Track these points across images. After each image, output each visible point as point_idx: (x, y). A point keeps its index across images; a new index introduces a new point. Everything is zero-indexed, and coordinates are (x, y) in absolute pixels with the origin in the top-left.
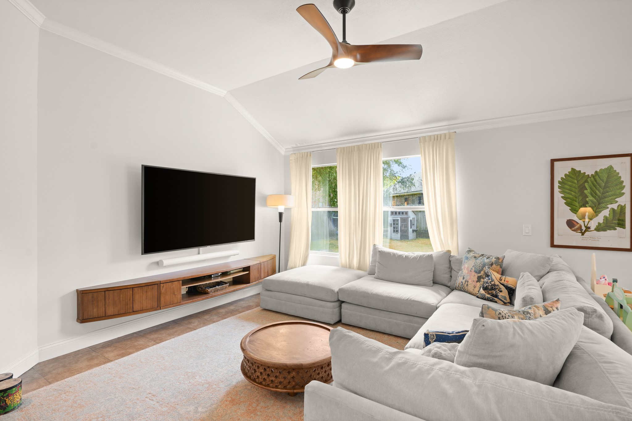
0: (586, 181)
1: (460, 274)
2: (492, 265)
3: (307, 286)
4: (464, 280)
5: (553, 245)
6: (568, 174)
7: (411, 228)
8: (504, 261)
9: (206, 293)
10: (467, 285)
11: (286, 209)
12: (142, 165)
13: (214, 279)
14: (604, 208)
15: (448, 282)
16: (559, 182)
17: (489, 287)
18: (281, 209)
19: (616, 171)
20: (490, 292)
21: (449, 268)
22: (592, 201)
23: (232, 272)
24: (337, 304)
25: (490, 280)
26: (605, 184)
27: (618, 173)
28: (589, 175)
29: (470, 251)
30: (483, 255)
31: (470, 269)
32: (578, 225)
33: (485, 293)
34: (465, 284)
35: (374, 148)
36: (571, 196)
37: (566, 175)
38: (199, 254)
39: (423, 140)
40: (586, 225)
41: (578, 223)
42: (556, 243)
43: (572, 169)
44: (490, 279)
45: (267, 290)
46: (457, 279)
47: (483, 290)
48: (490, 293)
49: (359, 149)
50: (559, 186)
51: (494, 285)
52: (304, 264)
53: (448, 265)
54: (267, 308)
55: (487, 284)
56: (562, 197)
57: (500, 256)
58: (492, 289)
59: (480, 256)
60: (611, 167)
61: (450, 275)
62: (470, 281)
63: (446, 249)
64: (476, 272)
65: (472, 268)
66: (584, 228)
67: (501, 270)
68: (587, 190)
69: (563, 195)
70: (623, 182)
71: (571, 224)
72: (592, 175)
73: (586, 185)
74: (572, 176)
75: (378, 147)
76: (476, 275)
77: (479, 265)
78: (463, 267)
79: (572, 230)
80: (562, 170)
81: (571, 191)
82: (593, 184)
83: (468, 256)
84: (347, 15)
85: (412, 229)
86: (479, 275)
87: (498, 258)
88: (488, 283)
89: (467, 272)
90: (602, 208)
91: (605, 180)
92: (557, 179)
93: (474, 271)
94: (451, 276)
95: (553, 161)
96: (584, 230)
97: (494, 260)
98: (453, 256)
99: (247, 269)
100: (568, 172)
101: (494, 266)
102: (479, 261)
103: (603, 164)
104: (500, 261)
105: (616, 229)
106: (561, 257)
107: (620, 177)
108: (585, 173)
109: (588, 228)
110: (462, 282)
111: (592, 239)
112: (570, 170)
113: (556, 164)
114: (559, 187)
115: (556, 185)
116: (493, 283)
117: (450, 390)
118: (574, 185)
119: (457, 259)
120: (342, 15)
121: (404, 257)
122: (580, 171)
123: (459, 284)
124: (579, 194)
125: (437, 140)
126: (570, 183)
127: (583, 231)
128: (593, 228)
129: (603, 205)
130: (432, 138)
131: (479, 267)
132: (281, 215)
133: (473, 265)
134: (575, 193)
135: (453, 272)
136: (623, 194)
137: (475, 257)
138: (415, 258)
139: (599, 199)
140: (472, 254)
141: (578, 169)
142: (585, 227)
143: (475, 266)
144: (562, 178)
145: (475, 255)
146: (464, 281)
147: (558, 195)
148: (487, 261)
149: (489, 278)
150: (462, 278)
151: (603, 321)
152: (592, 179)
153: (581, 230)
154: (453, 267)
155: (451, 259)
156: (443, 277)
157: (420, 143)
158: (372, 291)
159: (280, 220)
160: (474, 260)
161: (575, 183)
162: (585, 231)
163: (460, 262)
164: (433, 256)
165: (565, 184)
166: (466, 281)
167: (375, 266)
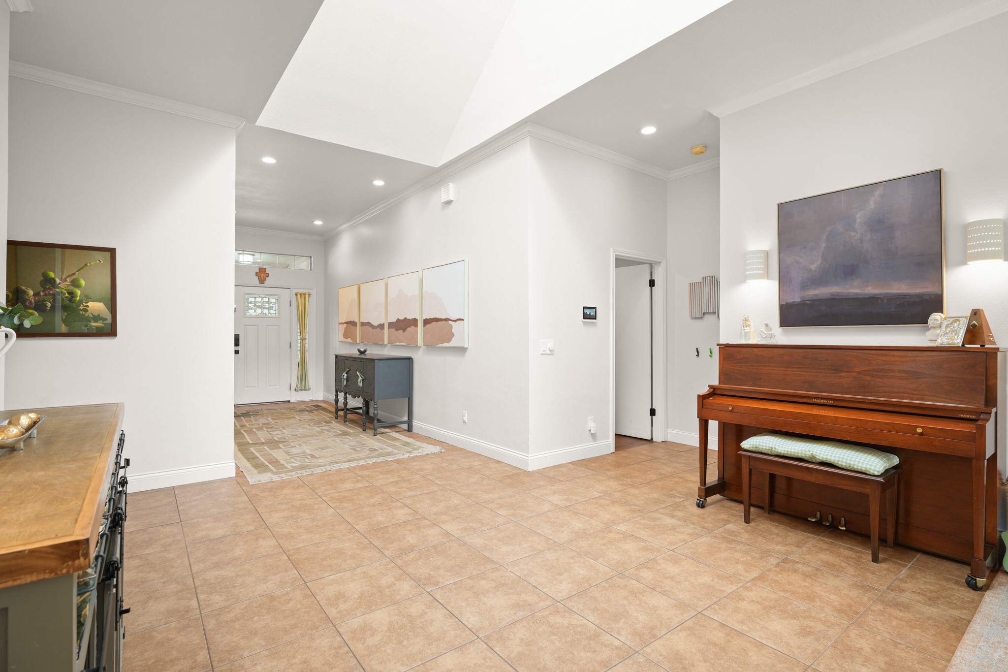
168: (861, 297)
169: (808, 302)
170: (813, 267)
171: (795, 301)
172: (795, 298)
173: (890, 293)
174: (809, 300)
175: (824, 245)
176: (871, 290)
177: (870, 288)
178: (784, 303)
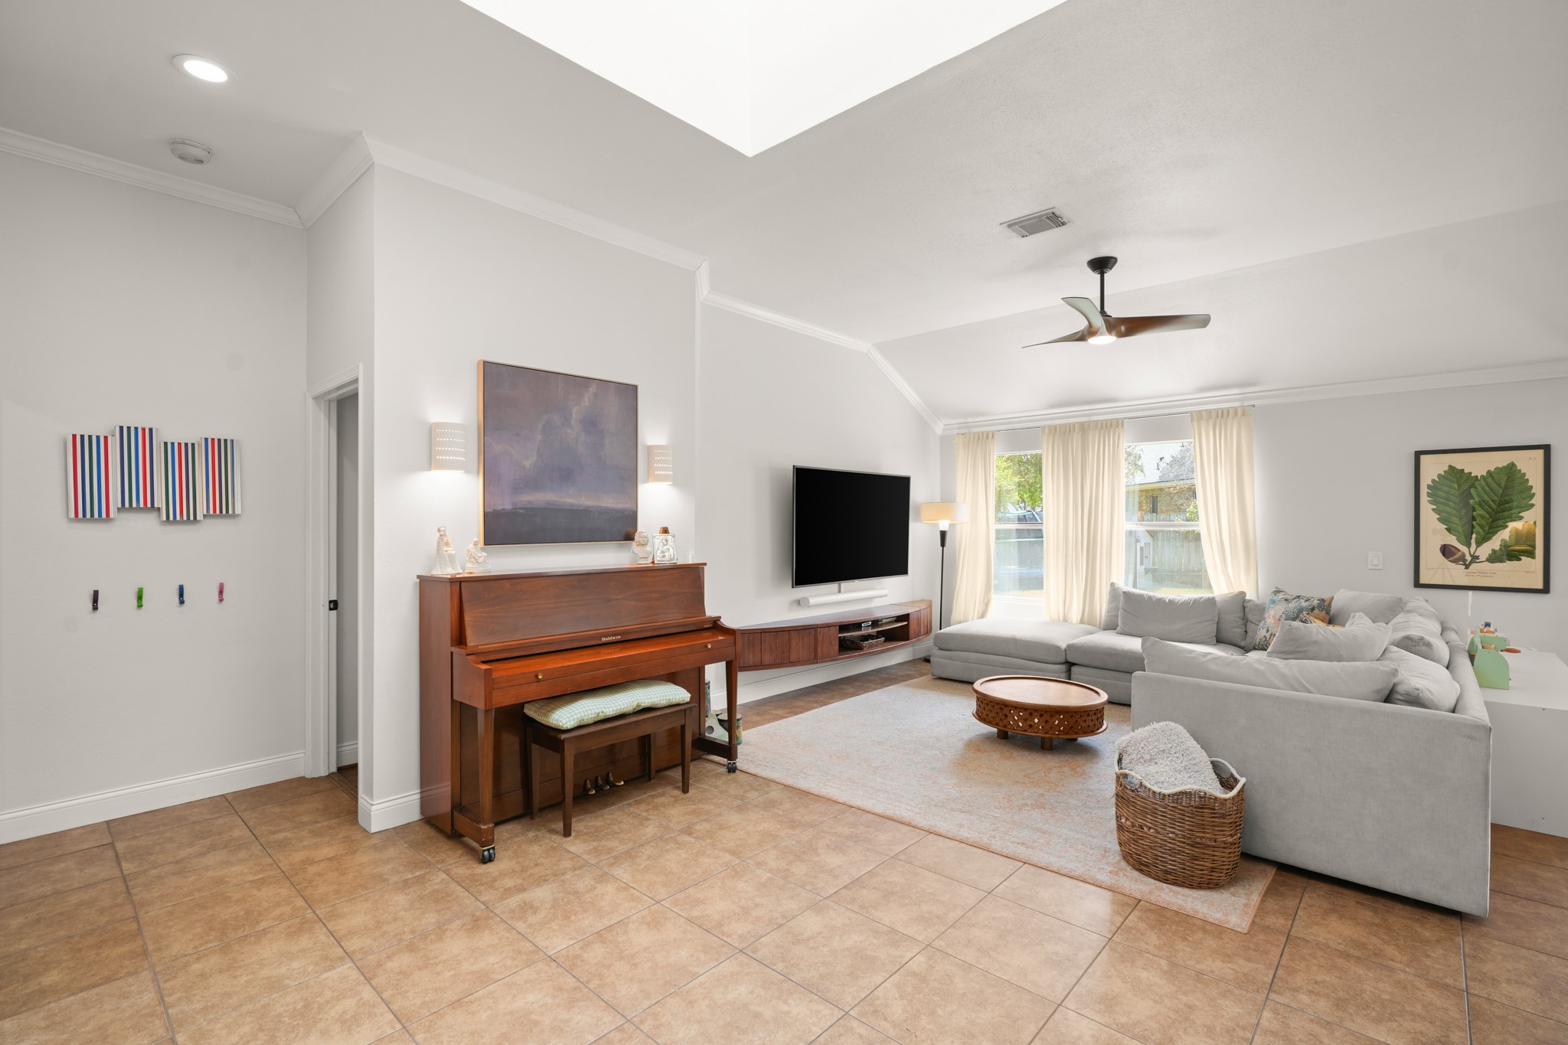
0: (1473, 486)
1: (1261, 625)
2: (1313, 609)
3: (1014, 642)
4: (1269, 633)
5: (1417, 584)
6: (1443, 474)
7: (1142, 564)
8: (1333, 604)
9: (860, 648)
11: (952, 526)
12: (794, 466)
13: (864, 630)
14: (1501, 526)
15: (1242, 640)
16: (1429, 487)
18: (944, 525)
19: (1520, 470)
21: (1243, 619)
22: (1482, 517)
23: (884, 621)
24: (1063, 667)
26: (1503, 492)
27: (1524, 474)
28: (1477, 476)
29: (1277, 592)
30: (1299, 597)
31: (1278, 617)
32: (1460, 553)
34: (1269, 639)
35: (1111, 427)
36: (1448, 509)
37: (1439, 476)
38: (840, 592)
39: (1198, 416)
40: (1472, 554)
41: (1459, 550)
42: (1422, 581)
43: (1450, 466)
45: (941, 649)
46: (1256, 634)
49: (1084, 428)
50: (1428, 492)
52: (983, 616)
53: (1241, 615)
54: (944, 676)
56: (1433, 510)
57: (1326, 596)
59: (1295, 598)
60: (1512, 465)
61: (1244, 630)
63: (1236, 590)
65: (1281, 616)
66: (1469, 558)
67: (1328, 617)
68: (1474, 499)
69: (1435, 507)
70: (1531, 487)
71: (1446, 551)
72: (1482, 476)
73: (1473, 491)
74: (1450, 477)
75: (1118, 426)
76: (1288, 626)
77: (1292, 611)
78: (1266, 616)
79: (1450, 561)
80: (1433, 469)
81: (1447, 500)
82: (1484, 490)
83: (1274, 598)
84: (1105, 275)
85: (1143, 567)
87: (1323, 600)
89: (1273, 621)
90: (1497, 527)
91: (1503, 485)
92: (1426, 480)
93: (1285, 620)
94: (1246, 632)
95: (1418, 454)
96: (1469, 560)
97: (1316, 602)
98: (1250, 601)
99: (905, 617)
100: (1444, 472)
101: (1316, 611)
102: (1292, 605)
103: (1501, 460)
104: (1326, 604)
105: (1520, 560)
106: (1427, 601)
107: (1527, 480)
108: (1471, 473)
109: (1475, 558)
110: (1265, 637)
111: (1482, 574)
112: (1447, 468)
113: (1423, 458)
114: (1429, 495)
115: (1424, 491)
117: (1261, 668)
118: (1453, 491)
119: (1256, 605)
120: (1099, 276)
121: (1167, 601)
122: (1463, 470)
123: (1261, 639)
124: (1461, 506)
125: (1222, 416)
126: (1446, 488)
127: (1467, 563)
128: (1483, 557)
129: (1500, 522)
130: (1214, 414)
131: (1292, 613)
132: (943, 534)
133: (1282, 612)
134: (1455, 503)
135: (1249, 624)
136: (1533, 505)
137: (1286, 600)
138: (1185, 603)
139: (1493, 514)
140: (1281, 596)
141: (1459, 467)
142: (1471, 556)
143: (1286, 612)
144: (1433, 481)
145: (1287, 597)
146: (1268, 635)
147: (1426, 507)
148: (1304, 604)
150: (1265, 630)
151: (1432, 649)
152: (1482, 482)
153: (1464, 560)
154: (1250, 617)
155: (1246, 605)
156: (1235, 632)
157: (1192, 421)
158: (1122, 648)
159: (943, 544)
160: (1284, 604)
161: (1454, 489)
162: (1471, 563)
163: (1261, 610)
164: (1217, 599)
165: (1439, 490)
166: (1271, 635)
167: (1117, 616)
168: (575, 508)
169: (521, 511)
170: (527, 464)
171: (505, 507)
172: (505, 504)
173: (600, 507)
174: (522, 509)
175: (539, 437)
176: (585, 501)
177: (584, 499)
178: (490, 510)
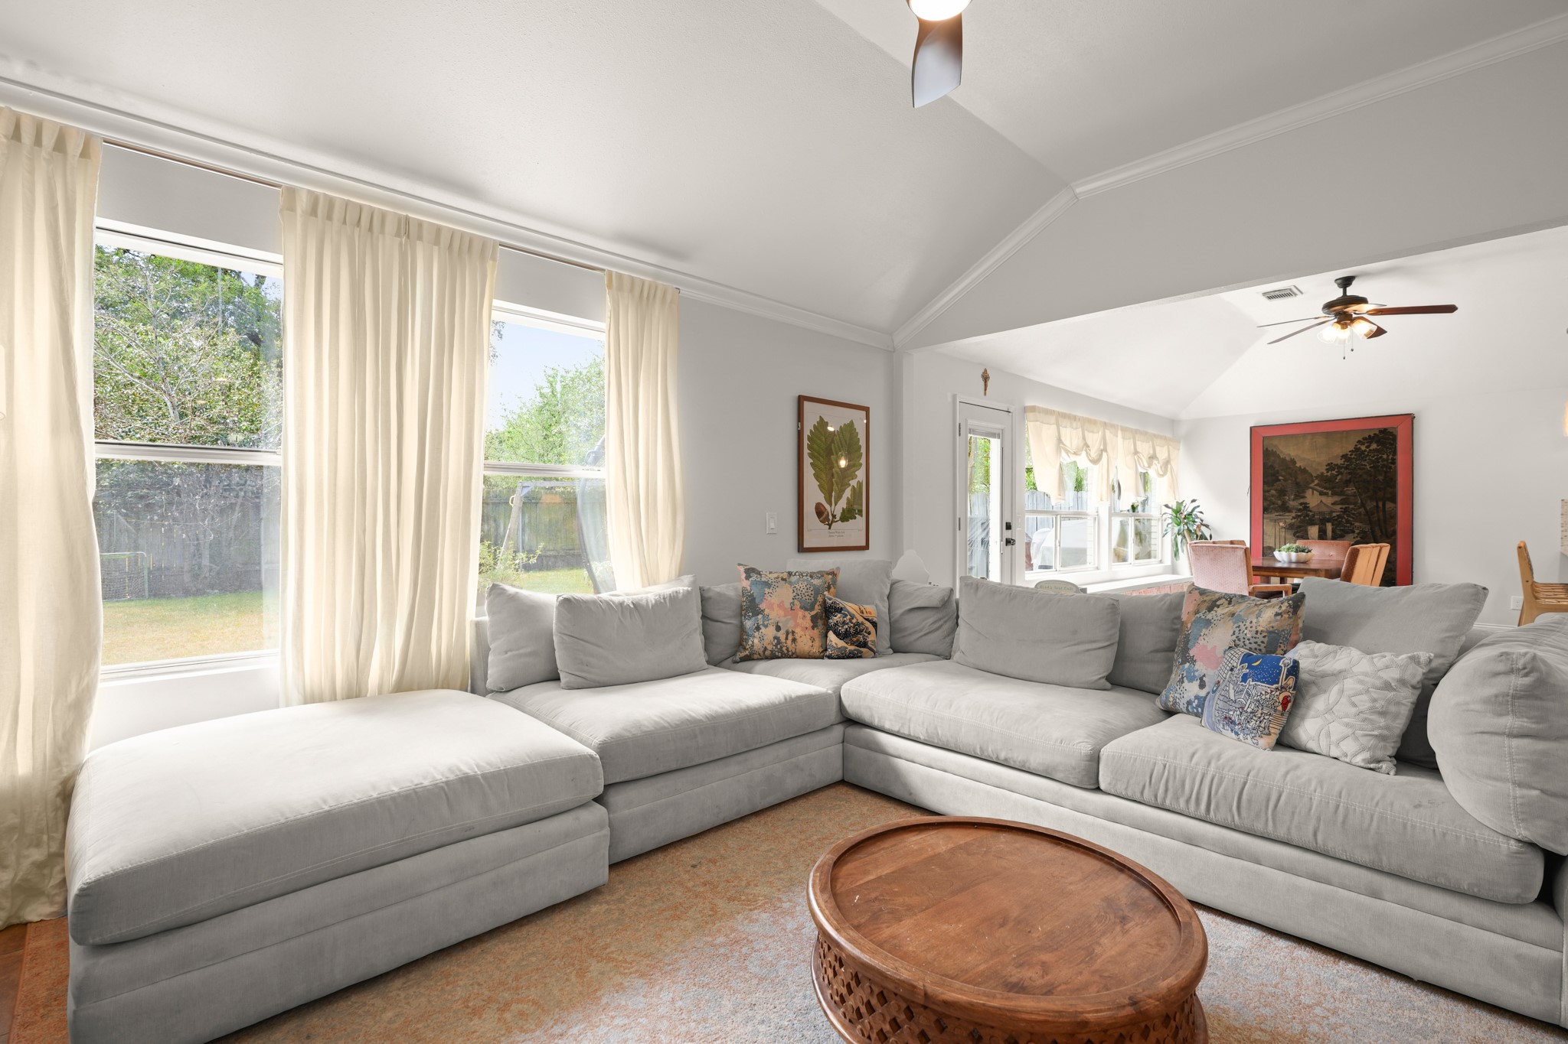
4: (782, 631)
10: (794, 640)
17: (852, 630)
20: (855, 639)
25: (849, 617)
31: (787, 605)
33: (846, 645)
34: (787, 639)
44: (846, 616)
47: (841, 639)
48: (855, 642)
51: (858, 624)
55: (846, 626)
58: (857, 633)
62: (798, 630)
64: (804, 608)
65: (793, 603)
76: (808, 615)
77: (806, 594)
86: (813, 613)
88: (847, 624)
89: (781, 613)
93: (801, 608)
116: (854, 621)
131: (807, 597)
133: (792, 597)
143: (797, 597)
146: (781, 635)
149: (844, 614)
166: (787, 633)
